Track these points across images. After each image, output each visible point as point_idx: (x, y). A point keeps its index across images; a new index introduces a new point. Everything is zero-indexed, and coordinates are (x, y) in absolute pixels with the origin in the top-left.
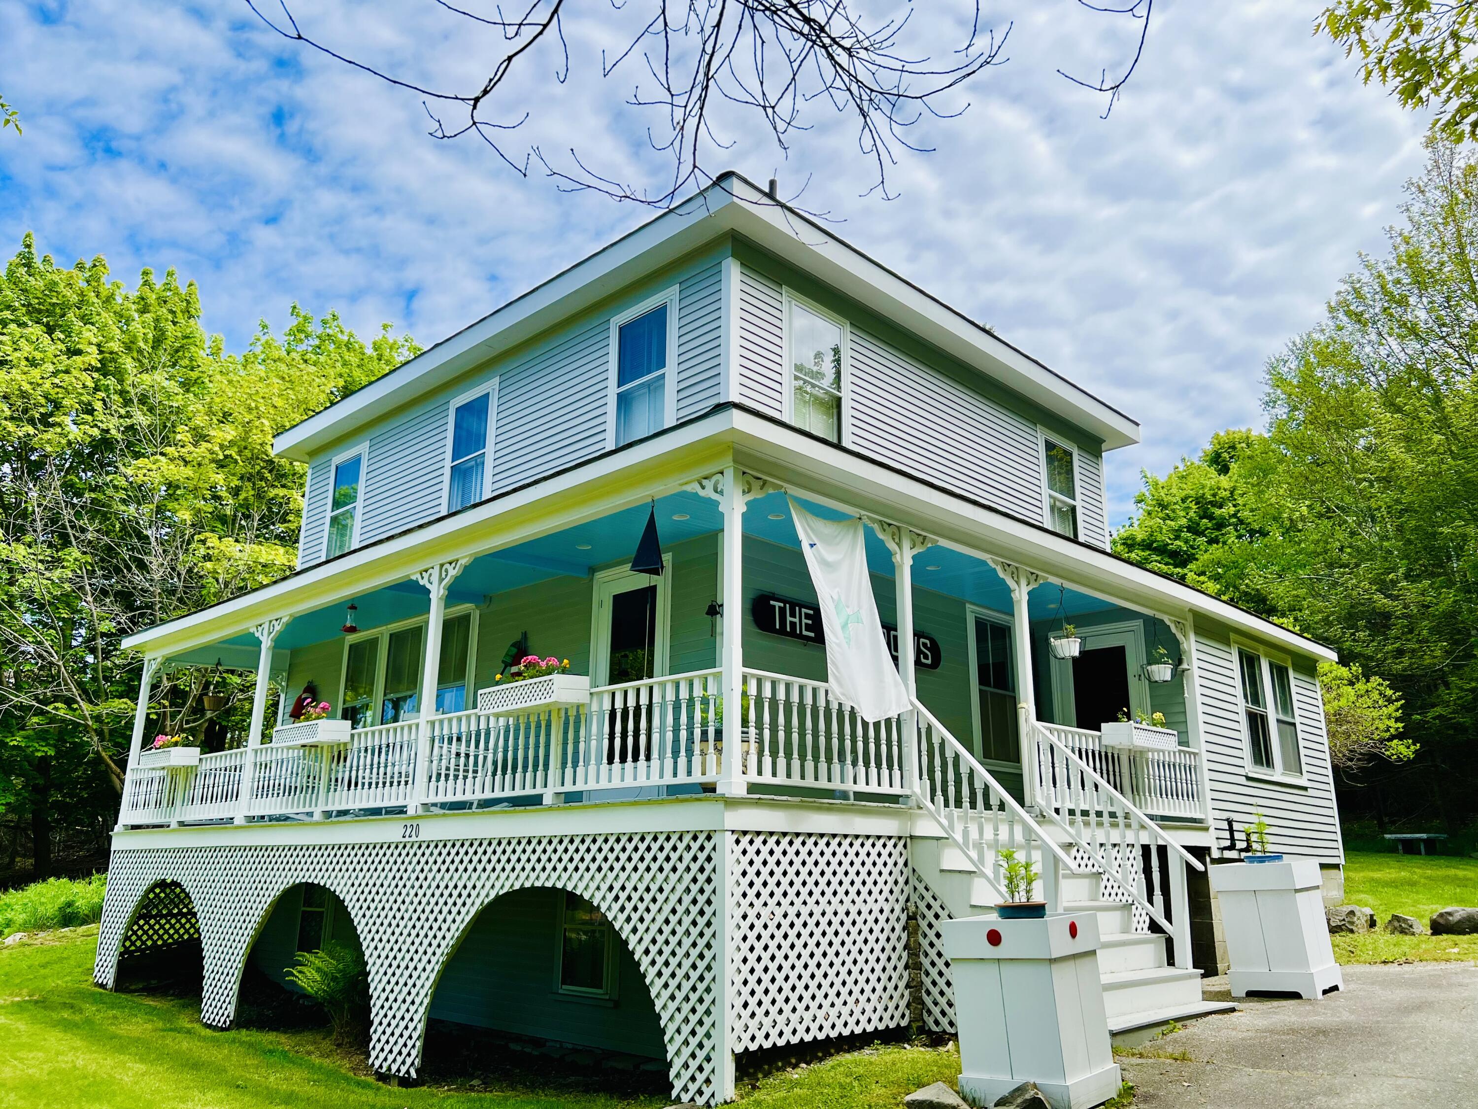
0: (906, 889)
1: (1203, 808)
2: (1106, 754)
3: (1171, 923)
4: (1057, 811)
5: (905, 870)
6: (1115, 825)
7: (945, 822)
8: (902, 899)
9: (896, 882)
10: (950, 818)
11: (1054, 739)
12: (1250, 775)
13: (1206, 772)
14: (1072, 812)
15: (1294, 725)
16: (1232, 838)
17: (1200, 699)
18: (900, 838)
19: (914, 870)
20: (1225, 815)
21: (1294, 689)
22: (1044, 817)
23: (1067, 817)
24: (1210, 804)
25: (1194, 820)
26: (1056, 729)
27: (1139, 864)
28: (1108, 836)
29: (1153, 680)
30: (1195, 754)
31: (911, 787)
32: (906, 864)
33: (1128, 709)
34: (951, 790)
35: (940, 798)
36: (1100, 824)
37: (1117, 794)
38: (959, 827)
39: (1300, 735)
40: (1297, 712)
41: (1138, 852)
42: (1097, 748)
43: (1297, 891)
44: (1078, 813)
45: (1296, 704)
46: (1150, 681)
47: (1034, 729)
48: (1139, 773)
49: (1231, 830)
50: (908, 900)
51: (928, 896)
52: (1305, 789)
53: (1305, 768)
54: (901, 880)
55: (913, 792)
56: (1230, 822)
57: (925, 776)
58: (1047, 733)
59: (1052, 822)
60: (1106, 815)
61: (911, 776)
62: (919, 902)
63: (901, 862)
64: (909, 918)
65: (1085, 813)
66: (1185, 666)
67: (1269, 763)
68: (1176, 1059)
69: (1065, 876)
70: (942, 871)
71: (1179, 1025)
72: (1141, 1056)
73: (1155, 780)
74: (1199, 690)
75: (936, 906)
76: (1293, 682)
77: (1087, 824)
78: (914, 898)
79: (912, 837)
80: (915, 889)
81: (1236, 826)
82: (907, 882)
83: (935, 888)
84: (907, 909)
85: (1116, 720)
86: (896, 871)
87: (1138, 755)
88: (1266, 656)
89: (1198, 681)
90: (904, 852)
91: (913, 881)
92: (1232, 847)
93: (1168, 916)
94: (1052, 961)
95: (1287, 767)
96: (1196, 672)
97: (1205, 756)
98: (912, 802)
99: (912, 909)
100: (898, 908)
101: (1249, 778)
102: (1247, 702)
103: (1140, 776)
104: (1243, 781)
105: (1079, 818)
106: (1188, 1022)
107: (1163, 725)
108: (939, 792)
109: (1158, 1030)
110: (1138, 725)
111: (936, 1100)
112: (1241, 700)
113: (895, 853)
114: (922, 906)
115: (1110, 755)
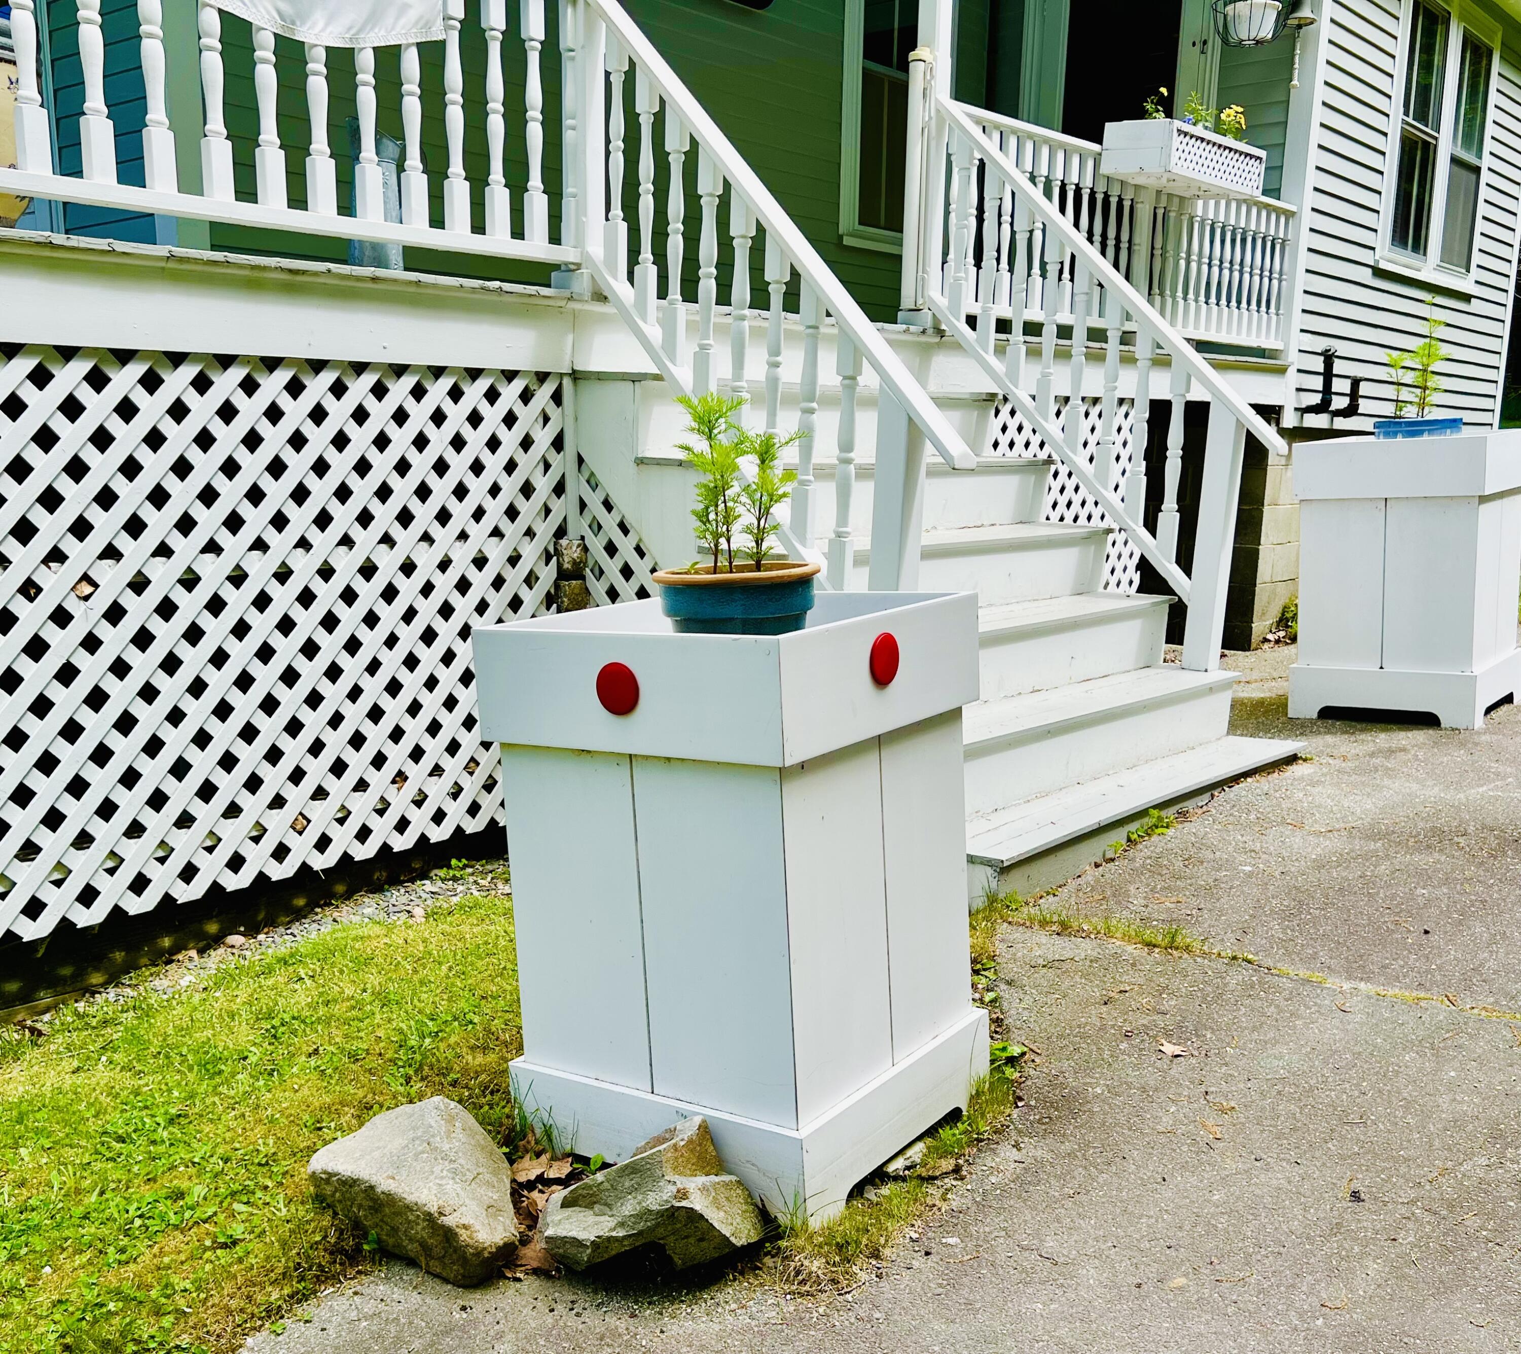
0: (557, 505)
1: (1282, 331)
2: (1107, 197)
3: (1188, 573)
4: (972, 321)
5: (555, 459)
6: (1096, 357)
7: (654, 333)
8: (545, 530)
9: (527, 490)
10: (668, 324)
11: (991, 145)
12: (1383, 265)
13: (1303, 254)
14: (1003, 326)
15: (1477, 170)
16: (1327, 391)
17: (1321, 93)
18: (542, 377)
19: (581, 460)
20: (1322, 344)
21: (1493, 98)
22: (941, 333)
23: (993, 335)
24: (1299, 320)
25: (1261, 353)
26: (997, 126)
27: (1139, 441)
28: (1077, 381)
29: (1233, 39)
30: (1289, 215)
31: (579, 243)
32: (558, 444)
33: (1171, 91)
34: (676, 245)
35: (648, 270)
36: (1063, 355)
37: (1118, 278)
38: (686, 348)
39: (1484, 193)
40: (1489, 145)
41: (1141, 415)
42: (1088, 182)
43: (1483, 499)
44: (1017, 328)
45: (1490, 130)
46: (1225, 41)
47: (941, 116)
48: (1170, 247)
49: (1328, 375)
50: (561, 532)
51: (610, 522)
52: (1467, 298)
53: (1477, 258)
54: (543, 485)
55: (588, 257)
56: (1329, 358)
57: (617, 211)
58: (976, 131)
59: (958, 346)
60: (1079, 335)
61: (582, 210)
62: (588, 534)
63: (543, 438)
64: (562, 575)
65: (1033, 329)
66: (1305, 12)
67: (1419, 245)
68: (1151, 945)
69: (932, 473)
70: (641, 462)
71: (1171, 812)
72: (1064, 929)
73: (1200, 264)
74: (1323, 72)
75: (626, 546)
76: (1495, 82)
77: (1034, 353)
78: (578, 526)
79: (576, 376)
80: (583, 505)
81: (1339, 367)
82: (559, 489)
83: (624, 506)
84: (558, 553)
85: (1141, 114)
86: (527, 463)
87: (1174, 207)
88: (1461, 18)
89: (1325, 52)
90: (553, 412)
91: (576, 487)
92: (1322, 408)
93: (1185, 559)
94: (784, 773)
95: (1447, 256)
96: (1326, 30)
97: (1308, 219)
98: (582, 284)
99: (571, 552)
100: (531, 553)
101: (1378, 273)
102: (1406, 113)
103: (1171, 253)
104: (1365, 275)
105: (1017, 335)
106: (1189, 805)
107: (1239, 134)
108: (646, 254)
109: (1119, 837)
110: (1186, 127)
111: (384, 1184)
112: (1396, 107)
113: (527, 415)
114: (596, 545)
115: (1114, 201)
